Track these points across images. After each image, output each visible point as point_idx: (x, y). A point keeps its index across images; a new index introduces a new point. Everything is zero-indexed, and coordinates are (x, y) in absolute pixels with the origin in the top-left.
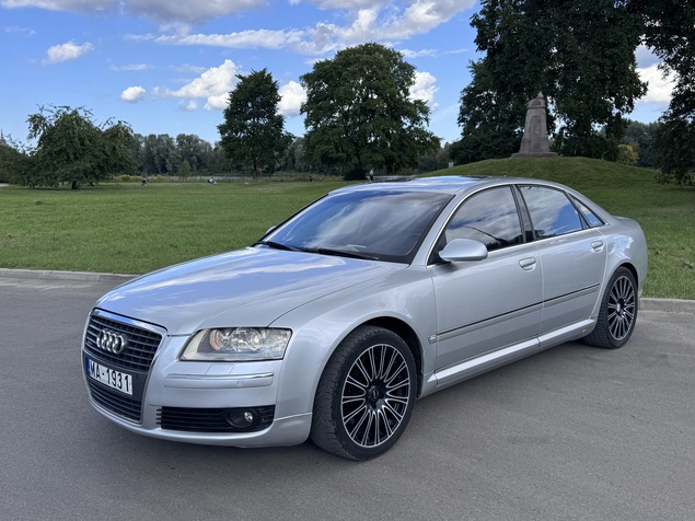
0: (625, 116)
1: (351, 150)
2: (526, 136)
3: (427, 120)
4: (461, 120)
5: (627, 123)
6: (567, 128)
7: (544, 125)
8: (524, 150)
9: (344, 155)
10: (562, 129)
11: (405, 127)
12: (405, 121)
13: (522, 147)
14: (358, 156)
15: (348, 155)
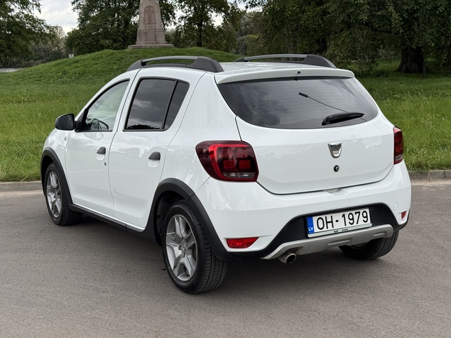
2: (141, 28)
7: (158, 15)
8: (140, 42)
10: (182, 18)
11: (13, 14)
12: (12, 7)
13: (138, 38)
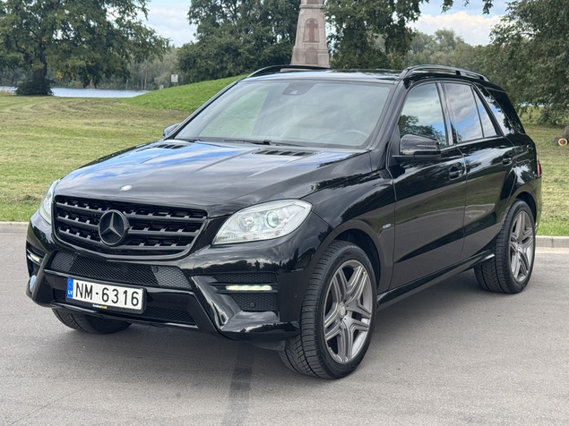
0: (410, 25)
1: (31, 49)
3: (144, 10)
4: (193, 15)
5: (412, 35)
6: (337, 38)
9: (20, 56)
10: (332, 36)
14: (42, 58)
15: (27, 57)
